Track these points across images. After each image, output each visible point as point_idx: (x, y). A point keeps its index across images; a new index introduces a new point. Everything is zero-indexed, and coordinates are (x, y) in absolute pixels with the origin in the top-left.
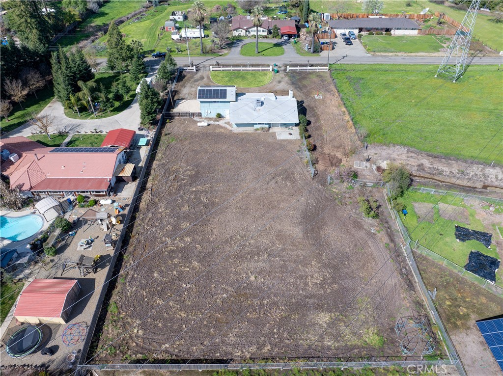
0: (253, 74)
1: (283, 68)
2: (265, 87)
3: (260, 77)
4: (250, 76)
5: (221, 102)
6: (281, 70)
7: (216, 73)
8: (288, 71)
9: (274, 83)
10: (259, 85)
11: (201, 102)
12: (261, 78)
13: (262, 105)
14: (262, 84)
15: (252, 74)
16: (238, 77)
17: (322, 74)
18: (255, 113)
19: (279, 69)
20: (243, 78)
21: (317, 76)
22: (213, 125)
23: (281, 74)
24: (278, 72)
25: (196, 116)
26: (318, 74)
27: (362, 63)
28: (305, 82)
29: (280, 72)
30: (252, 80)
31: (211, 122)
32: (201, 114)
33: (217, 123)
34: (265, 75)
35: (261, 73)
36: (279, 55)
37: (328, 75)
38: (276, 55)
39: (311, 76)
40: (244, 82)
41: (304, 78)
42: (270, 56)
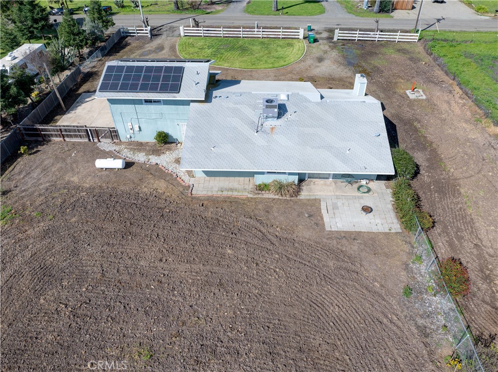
0: (266, 43)
1: (325, 35)
2: (289, 69)
3: (279, 49)
4: (259, 47)
5: (167, 102)
6: (322, 39)
7: (191, 40)
8: (335, 39)
9: (309, 62)
10: (276, 65)
11: (112, 101)
12: (281, 52)
13: (280, 116)
14: (282, 63)
15: (263, 43)
16: (232, 48)
17: (407, 47)
18: (259, 139)
19: (318, 36)
20: (244, 50)
21: (399, 50)
22: (142, 166)
23: (323, 46)
24: (315, 41)
25: (105, 137)
26: (398, 47)
27: (481, 30)
28: (376, 62)
29: (321, 41)
30: (261, 54)
31: (140, 157)
32: (116, 132)
33: (154, 159)
34: (290, 45)
35: (281, 42)
36: (316, 14)
37: (420, 48)
38: (311, 14)
39: (384, 50)
40: (244, 58)
41: (372, 54)
42: (299, 15)
